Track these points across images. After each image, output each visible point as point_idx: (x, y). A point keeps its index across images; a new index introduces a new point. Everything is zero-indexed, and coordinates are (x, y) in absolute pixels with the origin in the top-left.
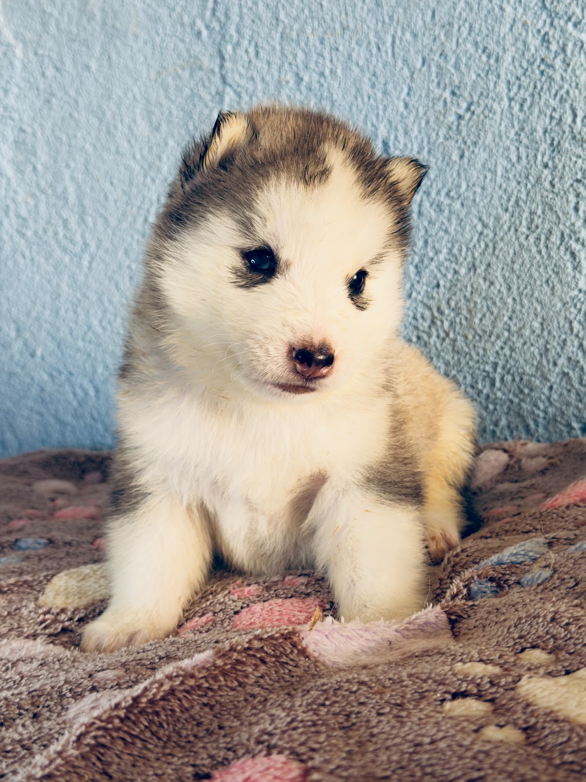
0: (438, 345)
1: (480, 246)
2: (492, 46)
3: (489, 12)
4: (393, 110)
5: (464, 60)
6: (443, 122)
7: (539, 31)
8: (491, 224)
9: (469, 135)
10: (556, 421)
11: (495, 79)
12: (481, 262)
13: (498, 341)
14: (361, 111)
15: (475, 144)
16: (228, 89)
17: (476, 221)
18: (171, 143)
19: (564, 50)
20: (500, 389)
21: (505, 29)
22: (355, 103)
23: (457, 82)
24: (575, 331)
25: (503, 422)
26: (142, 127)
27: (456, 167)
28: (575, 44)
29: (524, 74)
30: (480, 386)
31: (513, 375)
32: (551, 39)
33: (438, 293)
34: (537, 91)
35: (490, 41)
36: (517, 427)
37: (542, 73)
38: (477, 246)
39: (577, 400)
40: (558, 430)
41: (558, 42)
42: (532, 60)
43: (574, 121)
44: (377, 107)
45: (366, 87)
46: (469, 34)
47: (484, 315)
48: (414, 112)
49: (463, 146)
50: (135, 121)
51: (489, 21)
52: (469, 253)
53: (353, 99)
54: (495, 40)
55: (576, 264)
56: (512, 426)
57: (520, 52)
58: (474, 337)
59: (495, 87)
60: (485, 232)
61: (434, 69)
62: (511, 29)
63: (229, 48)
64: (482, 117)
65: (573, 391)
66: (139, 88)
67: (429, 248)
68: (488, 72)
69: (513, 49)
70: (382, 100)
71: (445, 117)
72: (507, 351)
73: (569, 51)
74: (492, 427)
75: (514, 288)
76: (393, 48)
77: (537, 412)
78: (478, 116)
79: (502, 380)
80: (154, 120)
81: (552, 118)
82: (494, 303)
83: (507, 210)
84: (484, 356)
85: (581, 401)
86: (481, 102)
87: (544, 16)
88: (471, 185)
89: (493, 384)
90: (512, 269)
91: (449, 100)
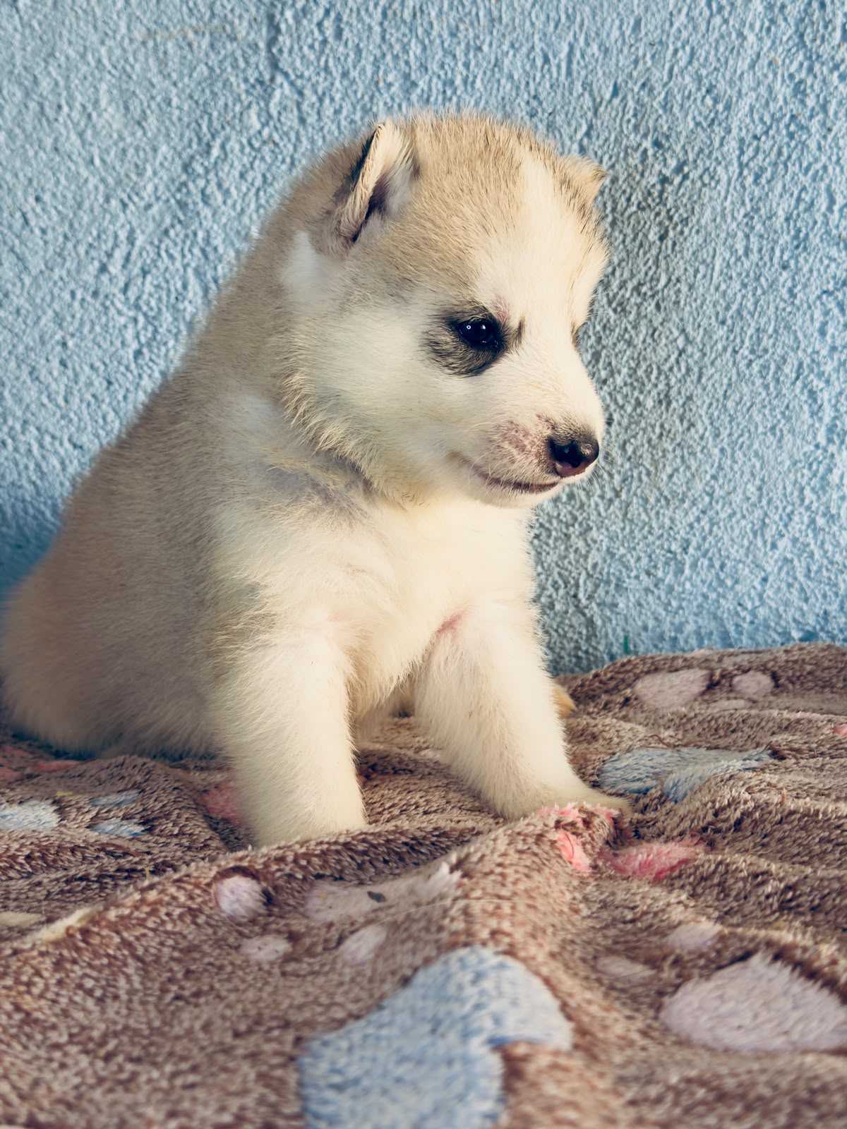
0: (601, 509)
1: (679, 369)
2: (722, 86)
3: (722, 37)
5: (679, 98)
6: (638, 183)
7: (791, 76)
8: (699, 339)
9: (677, 209)
10: (768, 627)
11: (723, 134)
12: (679, 393)
13: (694, 509)
15: (685, 221)
16: (279, 79)
17: (676, 333)
18: (164, 149)
19: (824, 108)
20: (690, 579)
21: (743, 65)
23: (665, 128)
24: (807, 502)
25: (690, 628)
26: (110, 116)
27: (654, 251)
29: (766, 133)
30: (660, 574)
31: (711, 559)
32: (809, 91)
34: (782, 159)
35: (720, 77)
36: (711, 633)
37: (791, 136)
38: (675, 369)
39: (800, 599)
40: (770, 641)
41: (818, 96)
42: (778, 115)
43: (830, 209)
46: (690, 62)
47: (676, 470)
49: (667, 223)
50: (96, 103)
51: (722, 49)
52: (662, 378)
54: (728, 78)
55: (815, 407)
56: (703, 631)
57: (763, 101)
58: (658, 501)
59: (722, 144)
60: (690, 349)
61: (631, 104)
62: (752, 66)
63: (289, 14)
64: (699, 184)
65: (797, 585)
66: (110, 50)
67: (601, 365)
68: (713, 120)
69: (753, 95)
71: (642, 175)
72: (705, 523)
73: (831, 112)
74: (673, 634)
75: (724, 433)
76: (570, 62)
77: (743, 614)
78: (693, 181)
79: (694, 565)
80: (135, 106)
81: (799, 199)
82: (693, 454)
83: (723, 323)
84: (671, 528)
85: (806, 600)
86: (700, 162)
87: (801, 57)
88: (673, 278)
89: (680, 571)
90: (724, 406)
91: (650, 152)
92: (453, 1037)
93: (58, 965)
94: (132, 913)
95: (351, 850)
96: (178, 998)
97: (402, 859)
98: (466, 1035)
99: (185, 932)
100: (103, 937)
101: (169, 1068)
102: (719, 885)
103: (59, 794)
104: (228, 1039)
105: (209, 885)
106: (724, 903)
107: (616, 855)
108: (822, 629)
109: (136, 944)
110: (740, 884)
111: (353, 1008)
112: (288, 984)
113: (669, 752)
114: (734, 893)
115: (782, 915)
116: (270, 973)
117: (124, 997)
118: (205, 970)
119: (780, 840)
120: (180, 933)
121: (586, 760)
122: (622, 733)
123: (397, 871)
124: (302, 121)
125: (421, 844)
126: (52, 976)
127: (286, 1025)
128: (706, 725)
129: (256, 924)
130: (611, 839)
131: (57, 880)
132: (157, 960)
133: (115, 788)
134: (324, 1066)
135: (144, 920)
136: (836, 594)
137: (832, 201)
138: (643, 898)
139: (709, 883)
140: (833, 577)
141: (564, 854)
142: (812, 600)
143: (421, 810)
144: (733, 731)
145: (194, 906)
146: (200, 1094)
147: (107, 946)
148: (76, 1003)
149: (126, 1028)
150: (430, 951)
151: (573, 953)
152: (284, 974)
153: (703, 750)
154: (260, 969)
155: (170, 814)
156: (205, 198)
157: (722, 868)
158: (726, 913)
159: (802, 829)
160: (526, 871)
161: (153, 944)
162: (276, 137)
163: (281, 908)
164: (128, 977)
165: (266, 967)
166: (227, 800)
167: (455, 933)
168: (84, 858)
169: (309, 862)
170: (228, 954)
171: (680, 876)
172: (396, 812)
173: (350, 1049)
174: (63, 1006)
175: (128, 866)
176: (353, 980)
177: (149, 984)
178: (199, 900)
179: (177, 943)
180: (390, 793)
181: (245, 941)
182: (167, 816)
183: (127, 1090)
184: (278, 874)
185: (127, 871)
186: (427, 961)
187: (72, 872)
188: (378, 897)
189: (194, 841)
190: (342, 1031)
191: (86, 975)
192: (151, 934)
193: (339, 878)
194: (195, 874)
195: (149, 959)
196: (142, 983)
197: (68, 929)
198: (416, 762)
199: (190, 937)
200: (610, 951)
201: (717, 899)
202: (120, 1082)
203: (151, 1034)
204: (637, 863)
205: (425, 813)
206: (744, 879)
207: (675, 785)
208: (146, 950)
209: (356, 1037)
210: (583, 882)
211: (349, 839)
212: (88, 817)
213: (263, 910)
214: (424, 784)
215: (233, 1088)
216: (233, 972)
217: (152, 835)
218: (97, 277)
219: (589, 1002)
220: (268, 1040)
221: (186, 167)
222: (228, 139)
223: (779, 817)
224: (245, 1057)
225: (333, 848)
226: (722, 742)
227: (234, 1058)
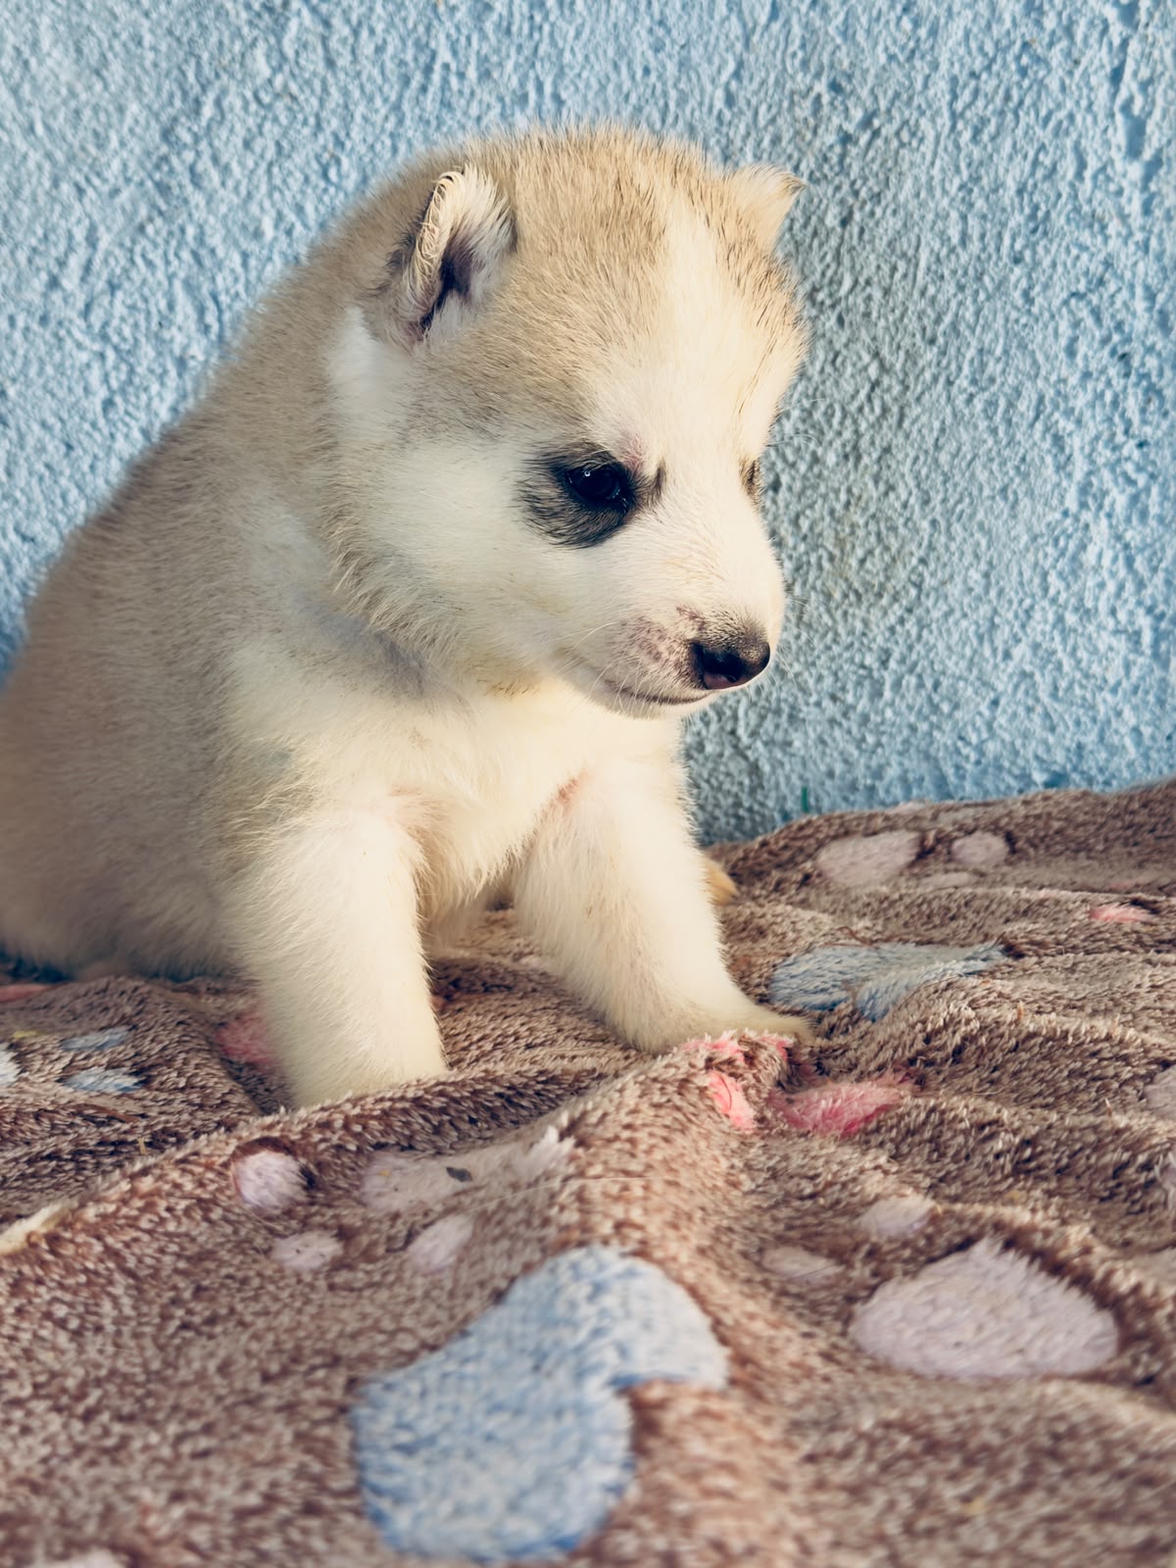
1: (872, 410)
4: (701, 104)
5: (864, 20)
6: (810, 144)
8: (898, 366)
9: (865, 180)
10: (1000, 768)
11: (927, 71)
12: (873, 443)
13: (896, 606)
14: (627, 97)
15: (876, 197)
17: (866, 358)
18: (134, 108)
19: (1069, 31)
20: (892, 704)
22: (613, 76)
23: (846, 64)
24: (1052, 592)
25: (892, 772)
26: (56, 62)
27: (834, 242)
28: (1091, 24)
29: (988, 68)
30: (850, 698)
31: (920, 677)
32: (1046, 7)
33: (774, 502)
34: (1011, 105)
36: (922, 779)
37: (1023, 72)
38: (867, 410)
39: (1044, 727)
40: (1002, 787)
41: (1060, 14)
42: (1004, 42)
43: (1079, 175)
44: (665, 94)
45: (641, 46)
47: (870, 552)
48: (749, 114)
49: (851, 200)
50: (35, 45)
52: (848, 422)
53: (610, 68)
55: (1062, 459)
56: (911, 776)
57: (983, 23)
58: (845, 596)
59: (926, 86)
60: (886, 381)
61: (797, 30)
64: (895, 144)
65: (1039, 709)
68: (913, 52)
69: (969, 14)
70: (678, 80)
71: (815, 132)
72: (911, 625)
73: (1079, 37)
74: (869, 782)
75: (936, 499)
77: (965, 751)
78: (887, 141)
79: (897, 684)
80: (90, 47)
81: (1036, 163)
82: (893, 529)
83: (932, 341)
84: (864, 634)
85: (1053, 729)
86: (895, 113)
88: (862, 280)
89: (878, 693)
90: (936, 461)
91: (826, 99)
92: (562, 1376)
93: (16, 1288)
94: (118, 1209)
95: (424, 1107)
96: (185, 1326)
97: (494, 1117)
98: (580, 1375)
99: (194, 1233)
100: (78, 1245)
101: (173, 1429)
102: (930, 1141)
103: (18, 1035)
104: (255, 1384)
105: (225, 1165)
106: (938, 1165)
107: (790, 1102)
108: (1075, 769)
109: (126, 1253)
110: (961, 1139)
111: (427, 1334)
112: (339, 1301)
113: (864, 951)
114: (951, 1152)
115: (1017, 1181)
116: (312, 1287)
117: (110, 1328)
118: (222, 1285)
119: (1015, 1074)
120: (187, 1235)
121: (750, 965)
122: (799, 926)
123: (489, 1134)
124: (330, 63)
125: (522, 1095)
126: (8, 1302)
127: (335, 1361)
128: (915, 910)
129: (293, 1218)
130: (783, 1078)
131: (16, 1160)
132: (155, 1274)
133: (96, 1024)
134: (387, 1419)
135: (136, 1219)
136: (1094, 720)
137: (1082, 165)
138: (827, 1162)
139: (917, 1138)
140: (1089, 696)
141: (718, 1105)
142: (1061, 729)
143: (522, 1042)
144: (953, 918)
145: (206, 1196)
146: (216, 1465)
147: (85, 1258)
148: (42, 1339)
149: (113, 1372)
150: (531, 1253)
151: (730, 1245)
152: (332, 1287)
153: (911, 947)
154: (299, 1281)
155: (173, 1059)
156: (196, 179)
157: (935, 1118)
158: (941, 1180)
159: (1044, 1058)
160: (664, 1133)
161: (149, 1251)
162: (294, 88)
163: (327, 1192)
164: (115, 1300)
165: (308, 1278)
166: (252, 1038)
167: (567, 1228)
168: (53, 1126)
169: (365, 1128)
170: (255, 1261)
171: (878, 1130)
172: (488, 1046)
173: (423, 1394)
174: (25, 1344)
175: (114, 1137)
176: (427, 1295)
177: (145, 1309)
178: (212, 1187)
179: (183, 1249)
180: (479, 1020)
181: (277, 1240)
182: (169, 1063)
183: (115, 1462)
184: (322, 1146)
185: (113, 1144)
186: (528, 1268)
187: (37, 1148)
188: (461, 1175)
189: (207, 1096)
190: (411, 1368)
191: (55, 1300)
192: (146, 1238)
193: (408, 1146)
194: (207, 1151)
195: (143, 1273)
196: (135, 1308)
197: (29, 1236)
198: (515, 974)
199: (201, 1239)
200: (781, 1240)
201: (929, 1161)
202: (106, 1451)
203: (148, 1381)
204: (819, 1113)
205: (529, 1047)
206: (966, 1132)
207: (872, 997)
208: (140, 1261)
209: (432, 1376)
210: (745, 1143)
211: (420, 1093)
212: (59, 1066)
213: (302, 1197)
214: (527, 1006)
215: (261, 1456)
216: (261, 1287)
217: (149, 1089)
218: (45, 295)
219: (752, 1317)
220: (311, 1384)
221: (167, 134)
222: (224, 92)
223: (1013, 1041)
224: (279, 1410)
225: (399, 1105)
226: (937, 934)
227: (264, 1411)
